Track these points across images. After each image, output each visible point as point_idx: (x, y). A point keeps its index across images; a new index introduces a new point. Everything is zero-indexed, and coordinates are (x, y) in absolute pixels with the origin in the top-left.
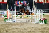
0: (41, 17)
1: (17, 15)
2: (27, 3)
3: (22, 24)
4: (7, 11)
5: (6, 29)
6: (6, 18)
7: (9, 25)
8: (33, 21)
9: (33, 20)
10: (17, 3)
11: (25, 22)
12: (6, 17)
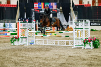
0: (86, 35)
1: (37, 31)
2: (58, 7)
3: (47, 49)
4: (17, 22)
5: (15, 59)
6: (14, 36)
7: (20, 50)
8: (70, 43)
9: (70, 41)
10: (37, 7)
11: (54, 45)
12: (16, 34)
